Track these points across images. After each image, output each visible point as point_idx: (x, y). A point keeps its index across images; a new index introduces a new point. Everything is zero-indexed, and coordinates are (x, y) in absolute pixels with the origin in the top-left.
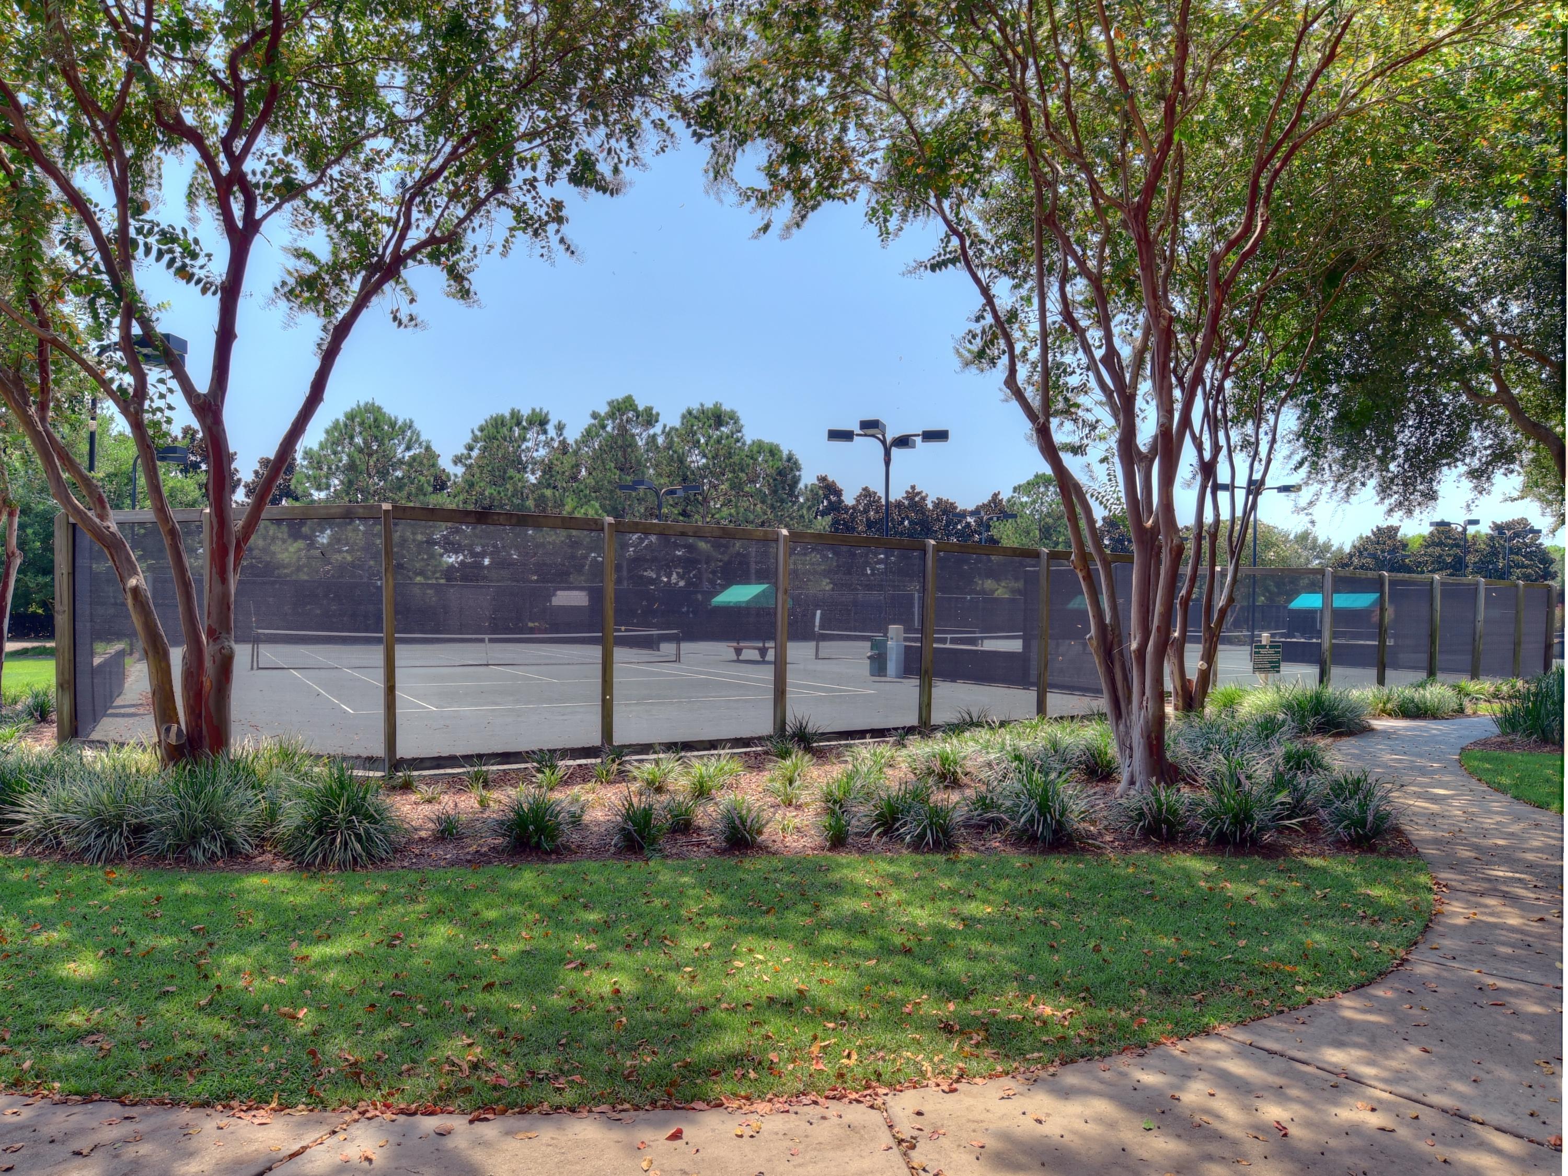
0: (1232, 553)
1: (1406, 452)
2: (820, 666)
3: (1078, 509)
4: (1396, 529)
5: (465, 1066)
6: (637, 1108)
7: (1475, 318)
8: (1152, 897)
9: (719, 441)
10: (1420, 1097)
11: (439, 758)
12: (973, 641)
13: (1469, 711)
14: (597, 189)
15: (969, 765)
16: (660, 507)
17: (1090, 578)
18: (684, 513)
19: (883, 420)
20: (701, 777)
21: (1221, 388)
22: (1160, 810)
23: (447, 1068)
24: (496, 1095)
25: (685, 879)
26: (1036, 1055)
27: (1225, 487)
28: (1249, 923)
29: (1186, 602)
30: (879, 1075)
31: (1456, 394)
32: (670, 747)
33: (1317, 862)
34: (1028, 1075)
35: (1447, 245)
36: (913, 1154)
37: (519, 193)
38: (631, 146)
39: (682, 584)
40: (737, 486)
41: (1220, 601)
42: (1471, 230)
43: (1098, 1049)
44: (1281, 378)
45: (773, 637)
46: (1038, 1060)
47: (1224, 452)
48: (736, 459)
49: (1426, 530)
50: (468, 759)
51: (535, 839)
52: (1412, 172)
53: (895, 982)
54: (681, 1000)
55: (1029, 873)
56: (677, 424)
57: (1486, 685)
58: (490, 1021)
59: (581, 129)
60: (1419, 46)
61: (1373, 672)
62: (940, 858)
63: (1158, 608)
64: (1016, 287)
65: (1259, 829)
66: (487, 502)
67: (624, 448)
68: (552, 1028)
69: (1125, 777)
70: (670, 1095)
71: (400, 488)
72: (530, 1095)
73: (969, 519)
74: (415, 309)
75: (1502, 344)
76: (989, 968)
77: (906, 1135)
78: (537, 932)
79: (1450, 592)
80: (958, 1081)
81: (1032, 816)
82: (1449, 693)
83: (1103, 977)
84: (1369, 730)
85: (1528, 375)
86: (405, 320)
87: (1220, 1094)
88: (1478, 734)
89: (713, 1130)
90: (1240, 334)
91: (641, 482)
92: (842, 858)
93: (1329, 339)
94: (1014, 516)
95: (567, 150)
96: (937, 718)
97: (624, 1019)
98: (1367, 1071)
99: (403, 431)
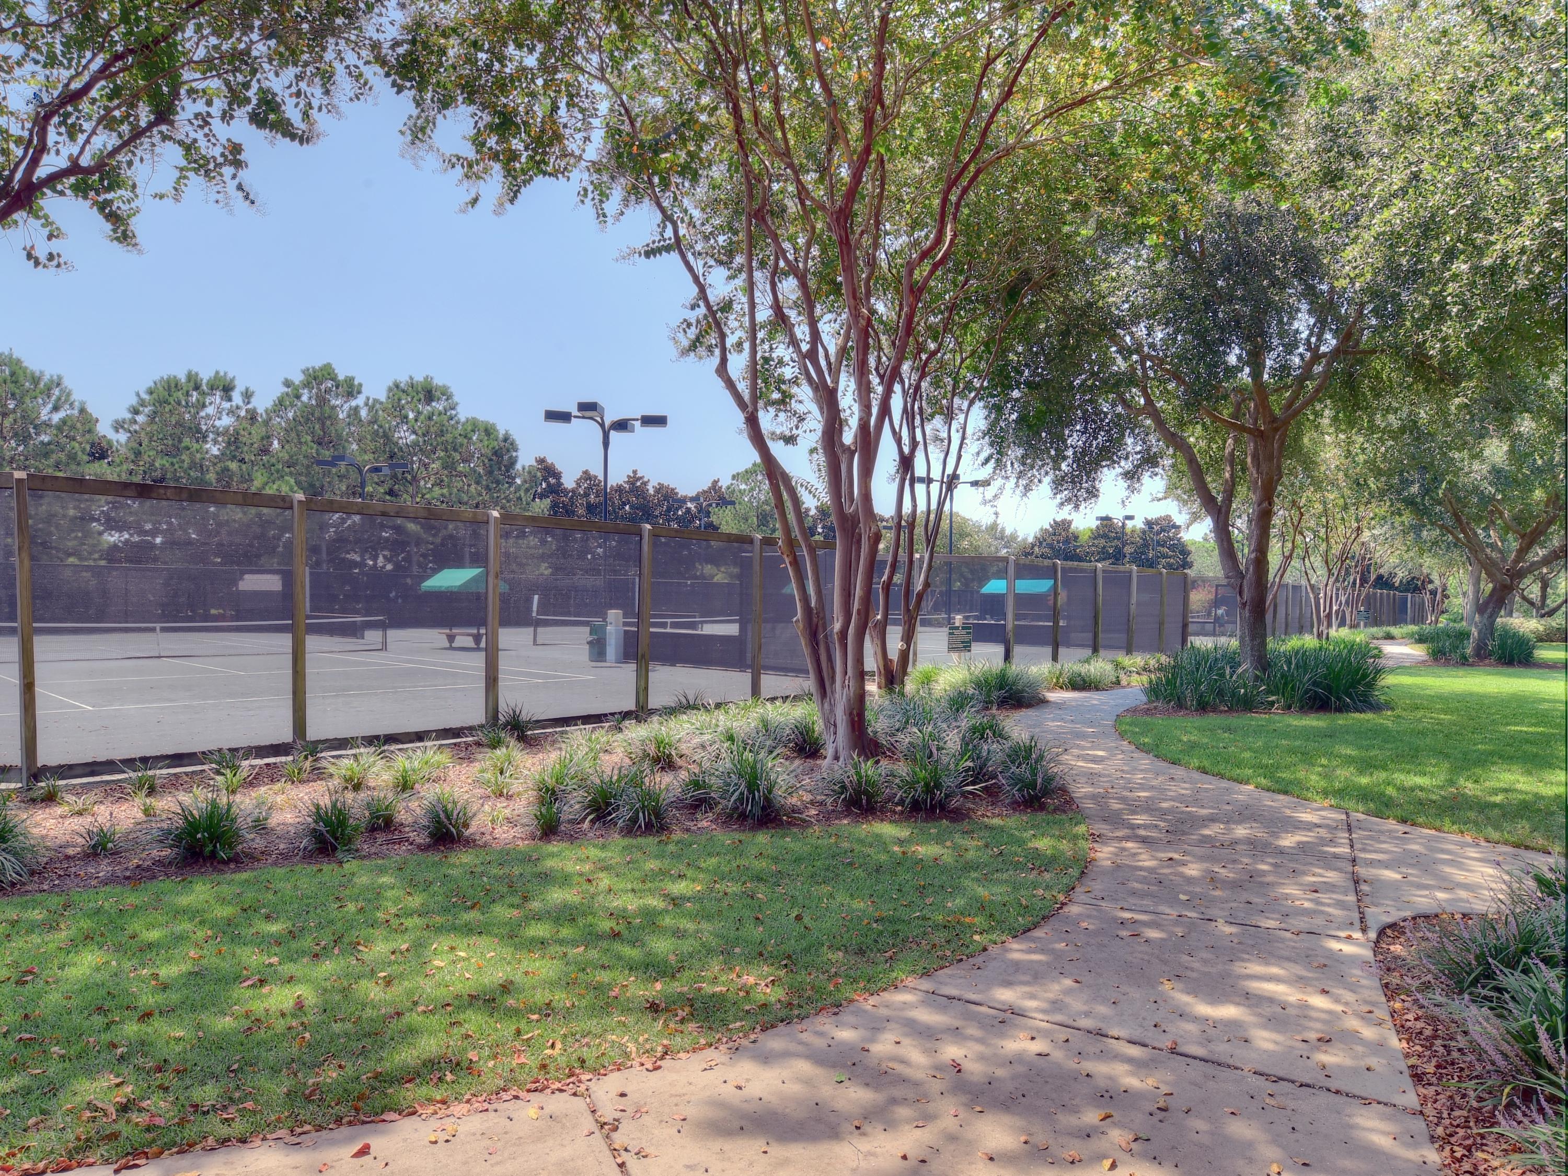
0: (928, 541)
1: (1075, 453)
2: (539, 652)
3: (785, 496)
4: (1070, 523)
5: (112, 1110)
6: (319, 1128)
7: (1128, 339)
8: (851, 864)
9: (430, 418)
10: (1071, 1022)
11: (94, 763)
12: (693, 626)
13: (1124, 682)
14: (284, 135)
15: (684, 748)
16: (363, 485)
17: (796, 563)
18: (391, 492)
19: (601, 402)
20: (405, 771)
21: (917, 388)
22: (860, 783)
23: (88, 1114)
24: (149, 1136)
25: (385, 879)
26: (738, 1024)
27: (921, 480)
28: (937, 882)
29: (888, 586)
30: (583, 1061)
31: (1114, 405)
32: (371, 740)
33: (996, 821)
34: (731, 1044)
35: (1104, 273)
36: (614, 1135)
37: (189, 128)
38: (327, 92)
39: (389, 567)
40: (449, 466)
41: (918, 586)
42: (1125, 261)
43: (796, 1012)
44: (970, 382)
45: (483, 623)
46: (739, 1030)
47: (921, 447)
48: (448, 437)
49: (1094, 524)
50: (129, 763)
51: (209, 848)
52: (1077, 205)
53: (603, 967)
54: (374, 1007)
55: (738, 849)
56: (383, 398)
57: (1137, 660)
58: (145, 1055)
59: (266, 66)
60: (1080, 96)
61: (1048, 650)
62: (650, 841)
63: (858, 592)
64: (731, 278)
65: (947, 796)
66: (158, 474)
67: (322, 420)
68: (221, 1054)
69: (829, 751)
70: (357, 1109)
71: (46, 455)
72: (190, 1132)
73: (689, 505)
74: (55, 246)
75: (1148, 364)
76: (697, 945)
77: (608, 1118)
78: (209, 950)
79: (1110, 578)
80: (662, 1058)
81: (742, 794)
82: (1109, 667)
83: (804, 944)
84: (1043, 702)
85: (1168, 392)
86: (43, 258)
87: (906, 1041)
88: (1130, 703)
89: (405, 1140)
90: (935, 339)
91: (342, 458)
92: (554, 847)
93: (1012, 349)
94: (733, 503)
95: (246, 85)
96: (653, 703)
97: (307, 1035)
98: (1031, 1004)
99: (48, 391)
